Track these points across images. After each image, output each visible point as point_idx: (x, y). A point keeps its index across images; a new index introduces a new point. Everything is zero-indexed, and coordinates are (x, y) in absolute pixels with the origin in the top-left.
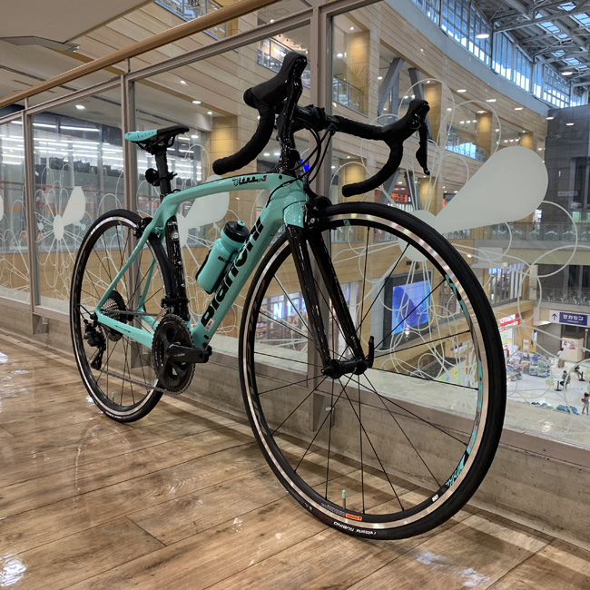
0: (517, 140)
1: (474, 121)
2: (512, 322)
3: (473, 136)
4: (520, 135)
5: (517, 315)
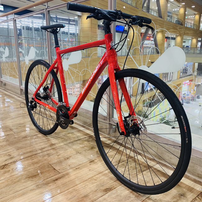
0: (194, 16)
1: (178, 9)
2: (188, 83)
3: (177, 15)
4: (195, 14)
5: (190, 81)
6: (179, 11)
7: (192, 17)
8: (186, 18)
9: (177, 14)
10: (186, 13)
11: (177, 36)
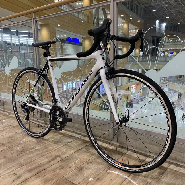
0: (135, 31)
1: (122, 25)
2: (135, 86)
3: (122, 30)
4: (136, 29)
5: (136, 85)
6: (123, 26)
7: (133, 31)
8: (129, 32)
9: (122, 28)
10: (129, 28)
11: (123, 47)
